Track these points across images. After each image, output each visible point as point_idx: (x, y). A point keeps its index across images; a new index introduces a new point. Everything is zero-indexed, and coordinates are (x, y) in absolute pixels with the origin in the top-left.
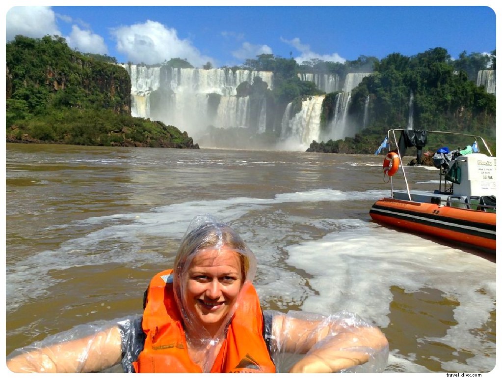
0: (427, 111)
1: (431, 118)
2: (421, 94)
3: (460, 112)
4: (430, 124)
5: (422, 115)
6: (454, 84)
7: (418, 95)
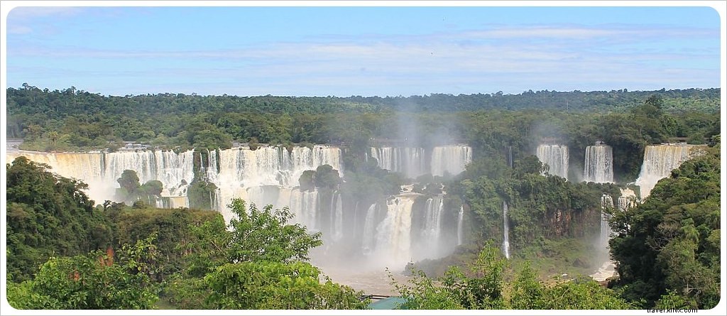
0: (521, 223)
1: (527, 229)
2: (515, 207)
3: (557, 217)
4: (526, 235)
5: (517, 228)
6: (548, 192)
7: (512, 209)
